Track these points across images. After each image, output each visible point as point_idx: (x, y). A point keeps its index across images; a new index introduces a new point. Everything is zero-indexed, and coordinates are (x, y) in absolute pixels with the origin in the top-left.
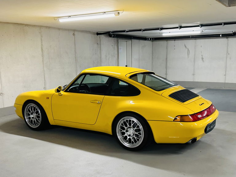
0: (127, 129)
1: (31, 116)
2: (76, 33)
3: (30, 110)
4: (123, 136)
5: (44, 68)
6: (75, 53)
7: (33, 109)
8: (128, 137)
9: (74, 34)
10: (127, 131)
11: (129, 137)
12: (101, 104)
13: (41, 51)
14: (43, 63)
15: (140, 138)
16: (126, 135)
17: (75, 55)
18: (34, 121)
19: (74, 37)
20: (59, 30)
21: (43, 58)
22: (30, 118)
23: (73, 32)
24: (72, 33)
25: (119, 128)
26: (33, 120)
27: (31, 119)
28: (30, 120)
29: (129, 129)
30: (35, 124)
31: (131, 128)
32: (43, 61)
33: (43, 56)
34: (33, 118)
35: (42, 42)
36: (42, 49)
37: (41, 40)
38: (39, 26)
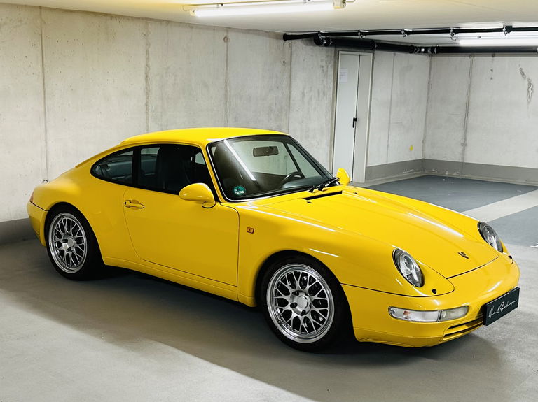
2: (232, 36)
5: (147, 123)
6: (227, 83)
9: (226, 39)
13: (143, 81)
14: (147, 109)
17: (226, 91)
19: (225, 44)
21: (147, 98)
23: (225, 34)
24: (223, 34)
32: (147, 105)
33: (147, 92)
35: (147, 59)
36: (147, 76)
37: (147, 53)
38: (143, 19)
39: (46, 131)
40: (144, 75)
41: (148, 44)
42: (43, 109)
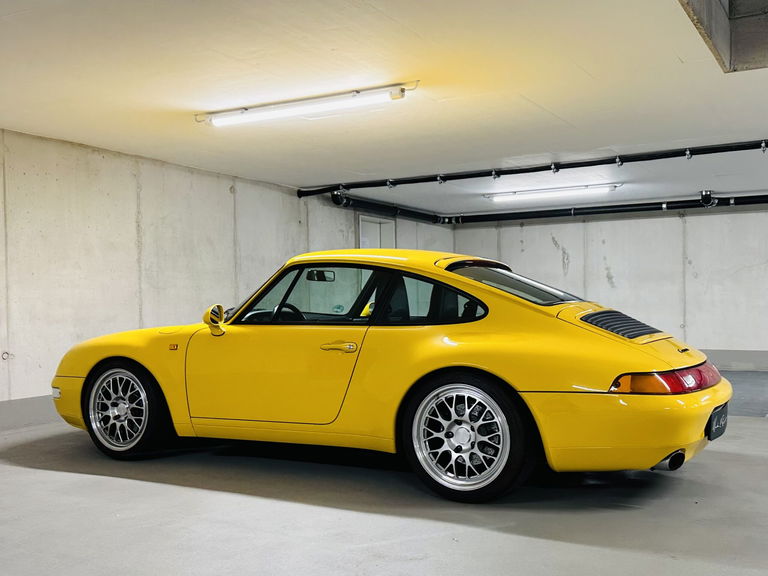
0: (450, 426)
1: (112, 412)
2: (239, 186)
3: (111, 391)
4: (435, 454)
5: (140, 284)
6: (235, 242)
7: (120, 388)
8: (455, 455)
9: (232, 189)
10: (449, 435)
11: (458, 454)
12: (357, 352)
13: (135, 231)
14: (140, 267)
15: (495, 455)
16: (445, 447)
17: (235, 251)
18: (122, 427)
19: (232, 195)
20: (192, 173)
21: (140, 253)
22: (106, 419)
23: (231, 183)
24: (226, 185)
25: (423, 427)
26: (118, 424)
27: (112, 421)
28: (109, 425)
29: (457, 427)
30: (124, 438)
31: (464, 425)
32: (139, 261)
33: (139, 245)
34: (117, 418)
35: (138, 206)
37: (138, 197)
38: (132, 156)
39: (7, 287)
40: (134, 225)
41: (139, 187)
42: (4, 259)
